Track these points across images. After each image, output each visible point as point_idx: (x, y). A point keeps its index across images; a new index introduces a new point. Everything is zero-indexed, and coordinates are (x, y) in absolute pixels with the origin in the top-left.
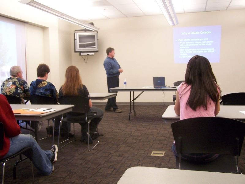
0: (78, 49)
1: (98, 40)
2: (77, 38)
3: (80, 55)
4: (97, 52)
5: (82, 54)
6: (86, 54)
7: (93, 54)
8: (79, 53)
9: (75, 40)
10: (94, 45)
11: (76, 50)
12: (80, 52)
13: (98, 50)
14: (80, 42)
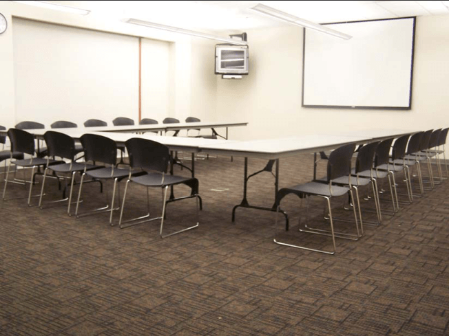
0: (220, 70)
1: (248, 58)
2: (219, 54)
3: (222, 78)
4: (246, 74)
5: (225, 76)
6: (230, 77)
7: (240, 77)
8: (220, 76)
9: (216, 57)
10: (241, 63)
11: (217, 71)
12: (223, 74)
13: (247, 72)
14: (222, 58)
